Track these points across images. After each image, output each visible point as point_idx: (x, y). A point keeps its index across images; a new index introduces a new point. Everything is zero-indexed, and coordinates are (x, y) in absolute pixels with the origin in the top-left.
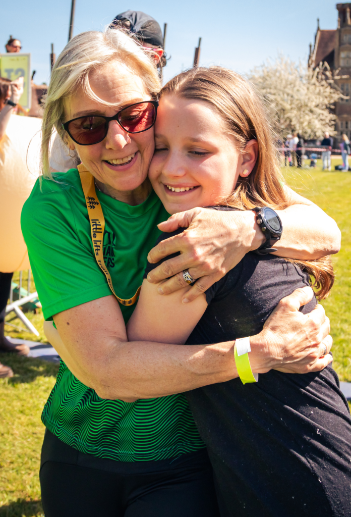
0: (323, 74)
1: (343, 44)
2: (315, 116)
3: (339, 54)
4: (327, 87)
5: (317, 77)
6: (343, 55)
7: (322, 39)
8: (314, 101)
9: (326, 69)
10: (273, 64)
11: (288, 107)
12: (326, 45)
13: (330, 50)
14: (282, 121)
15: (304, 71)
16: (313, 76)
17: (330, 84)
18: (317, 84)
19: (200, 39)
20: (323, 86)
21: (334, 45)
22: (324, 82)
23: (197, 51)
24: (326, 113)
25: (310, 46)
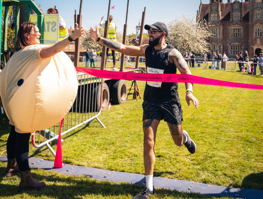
0: (203, 24)
1: (212, 11)
2: (200, 44)
3: (211, 15)
4: (205, 30)
5: (201, 26)
6: (212, 15)
7: (203, 8)
8: (200, 36)
9: (204, 22)
10: (180, 20)
11: (187, 39)
12: (205, 11)
13: (207, 13)
14: (185, 46)
15: (195, 23)
16: (199, 25)
17: (207, 29)
18: (201, 29)
19: (145, 8)
20: (203, 29)
21: (208, 11)
22: (204, 28)
23: (144, 13)
24: (205, 42)
25: (197, 11)
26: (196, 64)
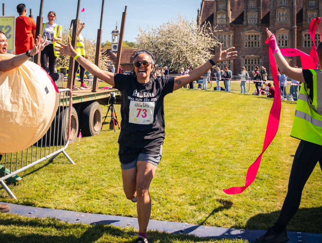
0: (206, 28)
1: (219, 10)
2: (202, 56)
3: (216, 16)
4: (209, 37)
5: (203, 31)
6: (219, 17)
7: (206, 6)
8: (202, 45)
9: (208, 26)
10: (175, 23)
11: (184, 49)
12: (208, 11)
13: (211, 13)
14: (181, 59)
15: (195, 27)
16: (200, 30)
17: (211, 35)
18: (203, 35)
19: (126, 7)
20: (206, 36)
21: (213, 11)
22: (207, 34)
23: (124, 14)
24: (208, 53)
25: (198, 11)
26: (196, 85)
